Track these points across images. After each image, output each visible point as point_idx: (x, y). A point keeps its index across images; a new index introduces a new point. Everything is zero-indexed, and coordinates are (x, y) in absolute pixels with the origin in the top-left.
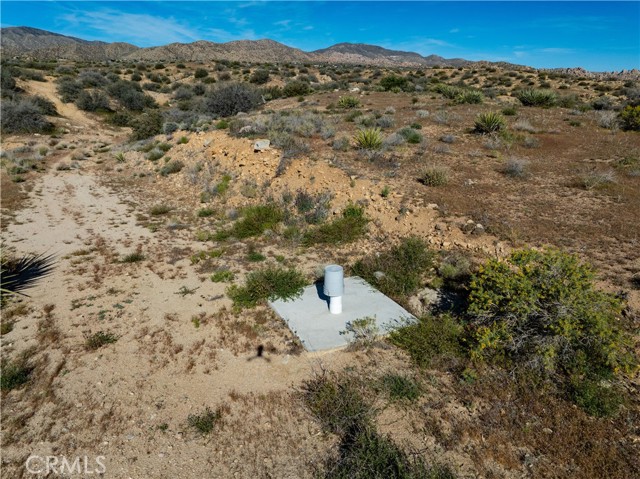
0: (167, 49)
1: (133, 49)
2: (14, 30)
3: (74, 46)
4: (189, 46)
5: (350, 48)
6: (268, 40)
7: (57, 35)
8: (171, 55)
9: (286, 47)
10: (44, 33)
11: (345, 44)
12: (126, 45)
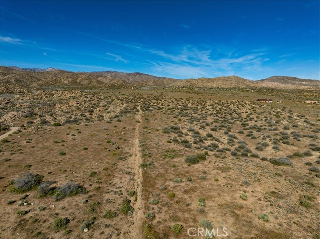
0: (188, 81)
1: (175, 81)
2: (133, 74)
3: (153, 80)
4: (197, 80)
5: (279, 79)
6: (234, 76)
7: (148, 75)
8: (189, 84)
9: (243, 79)
10: (143, 74)
11: (276, 77)
12: (173, 79)
